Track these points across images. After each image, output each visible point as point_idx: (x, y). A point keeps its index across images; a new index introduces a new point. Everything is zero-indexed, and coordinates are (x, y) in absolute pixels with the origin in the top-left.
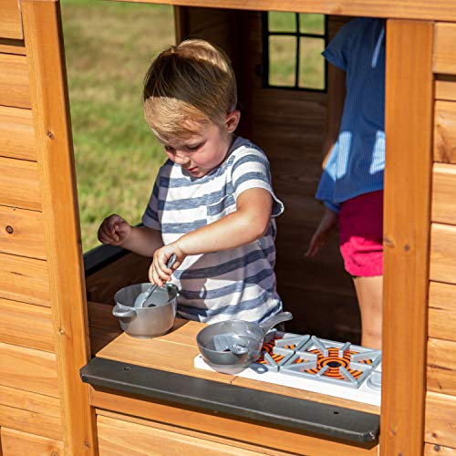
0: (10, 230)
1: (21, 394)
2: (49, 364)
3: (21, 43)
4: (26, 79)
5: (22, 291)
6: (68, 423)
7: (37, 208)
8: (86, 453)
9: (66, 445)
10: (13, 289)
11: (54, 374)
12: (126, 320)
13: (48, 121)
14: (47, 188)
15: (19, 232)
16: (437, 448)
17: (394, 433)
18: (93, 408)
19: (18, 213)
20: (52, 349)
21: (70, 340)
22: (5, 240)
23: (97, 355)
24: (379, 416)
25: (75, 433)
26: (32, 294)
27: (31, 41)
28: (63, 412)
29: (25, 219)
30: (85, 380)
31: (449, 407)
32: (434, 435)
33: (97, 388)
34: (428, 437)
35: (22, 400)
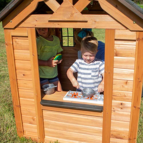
0: (24, 75)
1: (26, 108)
2: (33, 102)
3: (27, 37)
4: (28, 44)
5: (27, 87)
6: (37, 113)
7: (30, 70)
8: (41, 119)
9: (37, 117)
10: (25, 87)
11: (34, 103)
12: (46, 91)
13: (33, 52)
14: (32, 66)
15: (26, 75)
16: (114, 111)
17: (106, 109)
18: (42, 110)
19: (26, 71)
20: (33, 98)
21: (37, 96)
22: (23, 77)
23: (43, 99)
24: (103, 106)
25: (38, 115)
26: (29, 88)
27: (30, 36)
28: (36, 111)
29: (27, 73)
30: (41, 104)
31: (117, 103)
32: (114, 109)
33: (43, 105)
34: (112, 109)
35: (26, 109)
